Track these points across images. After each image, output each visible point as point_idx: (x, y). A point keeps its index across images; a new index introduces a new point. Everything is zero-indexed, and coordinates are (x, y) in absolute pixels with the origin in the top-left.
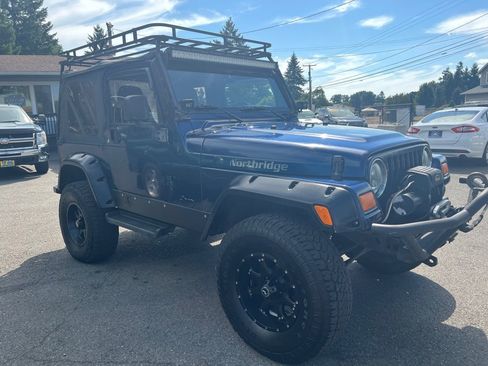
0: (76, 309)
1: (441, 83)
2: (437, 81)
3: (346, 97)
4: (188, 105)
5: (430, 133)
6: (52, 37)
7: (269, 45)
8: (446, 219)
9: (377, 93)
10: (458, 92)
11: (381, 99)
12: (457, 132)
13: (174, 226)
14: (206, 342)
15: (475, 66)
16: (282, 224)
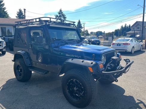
0: (21, 95)
1: (121, 30)
2: (119, 29)
3: (94, 33)
4: (54, 39)
5: (117, 45)
6: (5, 12)
7: (75, 22)
8: (120, 70)
9: (103, 32)
10: (125, 32)
11: (104, 33)
12: (124, 45)
13: (49, 71)
14: (59, 103)
15: (130, 25)
16: (80, 71)
